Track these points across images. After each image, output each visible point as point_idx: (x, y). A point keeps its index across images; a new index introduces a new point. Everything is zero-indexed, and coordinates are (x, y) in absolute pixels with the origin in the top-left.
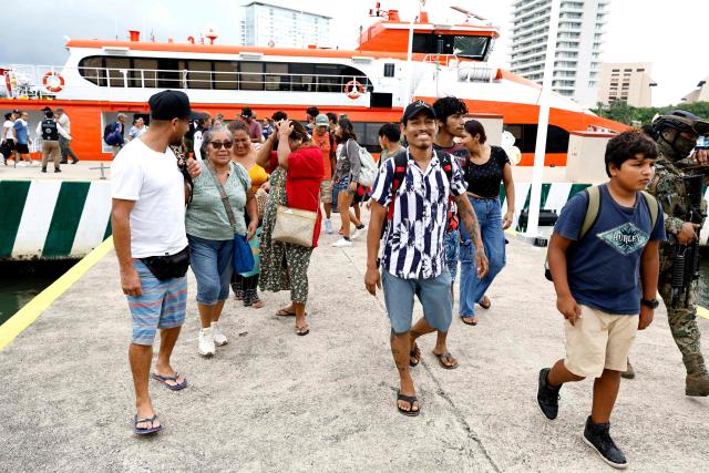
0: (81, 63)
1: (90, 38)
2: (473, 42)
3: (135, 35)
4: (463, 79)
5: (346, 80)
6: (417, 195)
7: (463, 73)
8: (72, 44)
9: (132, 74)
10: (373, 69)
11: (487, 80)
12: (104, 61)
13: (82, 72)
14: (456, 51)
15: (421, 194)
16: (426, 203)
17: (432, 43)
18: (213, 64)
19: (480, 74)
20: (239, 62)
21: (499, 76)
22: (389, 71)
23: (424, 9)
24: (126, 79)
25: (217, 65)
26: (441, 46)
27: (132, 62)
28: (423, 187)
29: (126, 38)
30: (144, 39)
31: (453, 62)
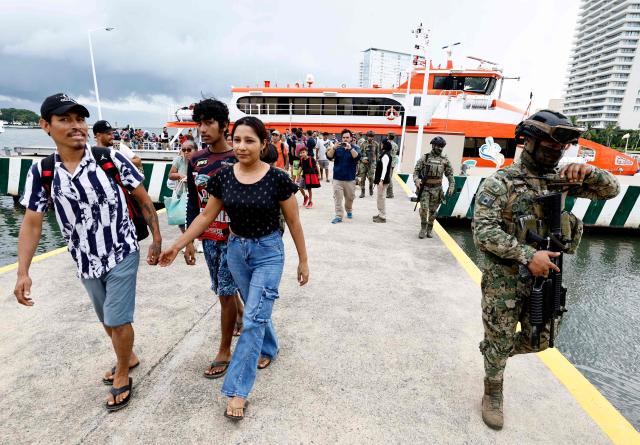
0: (238, 102)
1: (242, 87)
2: (478, 81)
3: (267, 83)
4: (468, 107)
5: (387, 108)
6: (69, 199)
7: (468, 103)
8: (235, 91)
9: (264, 107)
10: (406, 101)
11: (485, 108)
12: (249, 99)
13: (239, 107)
14: (466, 88)
15: (73, 197)
16: (82, 206)
17: (449, 83)
18: (308, 99)
19: (479, 103)
20: (323, 98)
21: (493, 105)
22: (417, 102)
23: (450, 59)
24: (268, 110)
25: (311, 100)
26: (455, 85)
27: (264, 99)
28: (72, 190)
29: (263, 86)
30: (272, 86)
31: (462, 95)
